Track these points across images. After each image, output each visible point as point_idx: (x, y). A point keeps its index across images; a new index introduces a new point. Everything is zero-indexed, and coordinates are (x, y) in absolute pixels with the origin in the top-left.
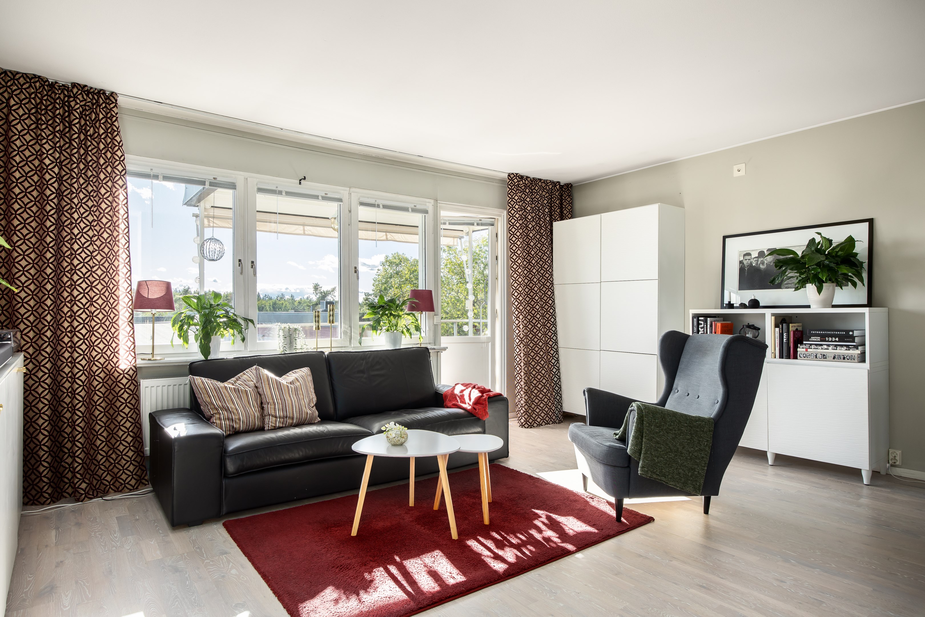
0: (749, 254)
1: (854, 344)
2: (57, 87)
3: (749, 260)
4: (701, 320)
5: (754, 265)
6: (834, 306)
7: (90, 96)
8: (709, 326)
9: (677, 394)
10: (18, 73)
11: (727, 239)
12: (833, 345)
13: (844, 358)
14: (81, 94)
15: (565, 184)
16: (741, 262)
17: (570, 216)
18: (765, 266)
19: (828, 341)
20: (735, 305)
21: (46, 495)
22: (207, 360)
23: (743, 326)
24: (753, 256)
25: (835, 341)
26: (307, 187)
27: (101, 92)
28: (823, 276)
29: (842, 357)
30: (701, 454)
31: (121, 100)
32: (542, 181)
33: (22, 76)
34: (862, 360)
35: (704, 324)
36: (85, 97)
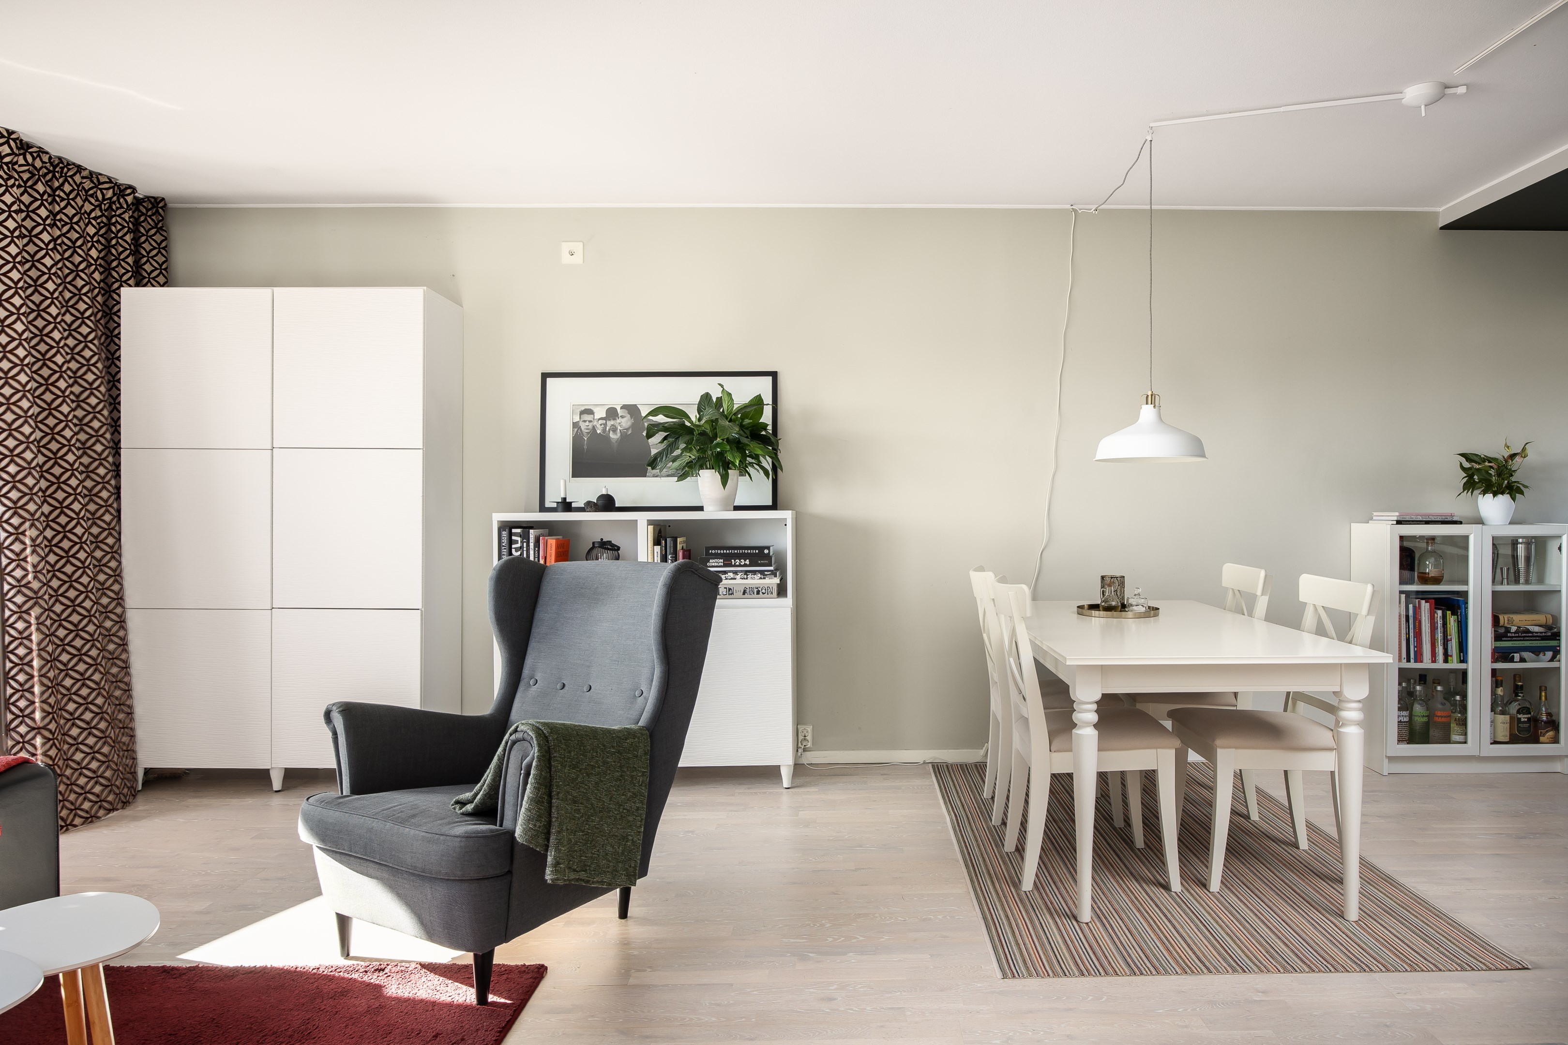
0: (589, 412)
1: (771, 568)
3: (590, 421)
4: (516, 534)
5: (599, 432)
6: (737, 508)
8: (532, 545)
9: (534, 688)
11: (548, 380)
12: (741, 571)
13: (758, 593)
15: (148, 198)
16: (575, 425)
17: (161, 279)
18: (619, 435)
19: (735, 566)
20: (574, 505)
23: (594, 543)
24: (597, 416)
25: (745, 565)
28: (734, 457)
29: (756, 590)
30: (634, 803)
32: (84, 173)
34: (782, 591)
35: (522, 542)
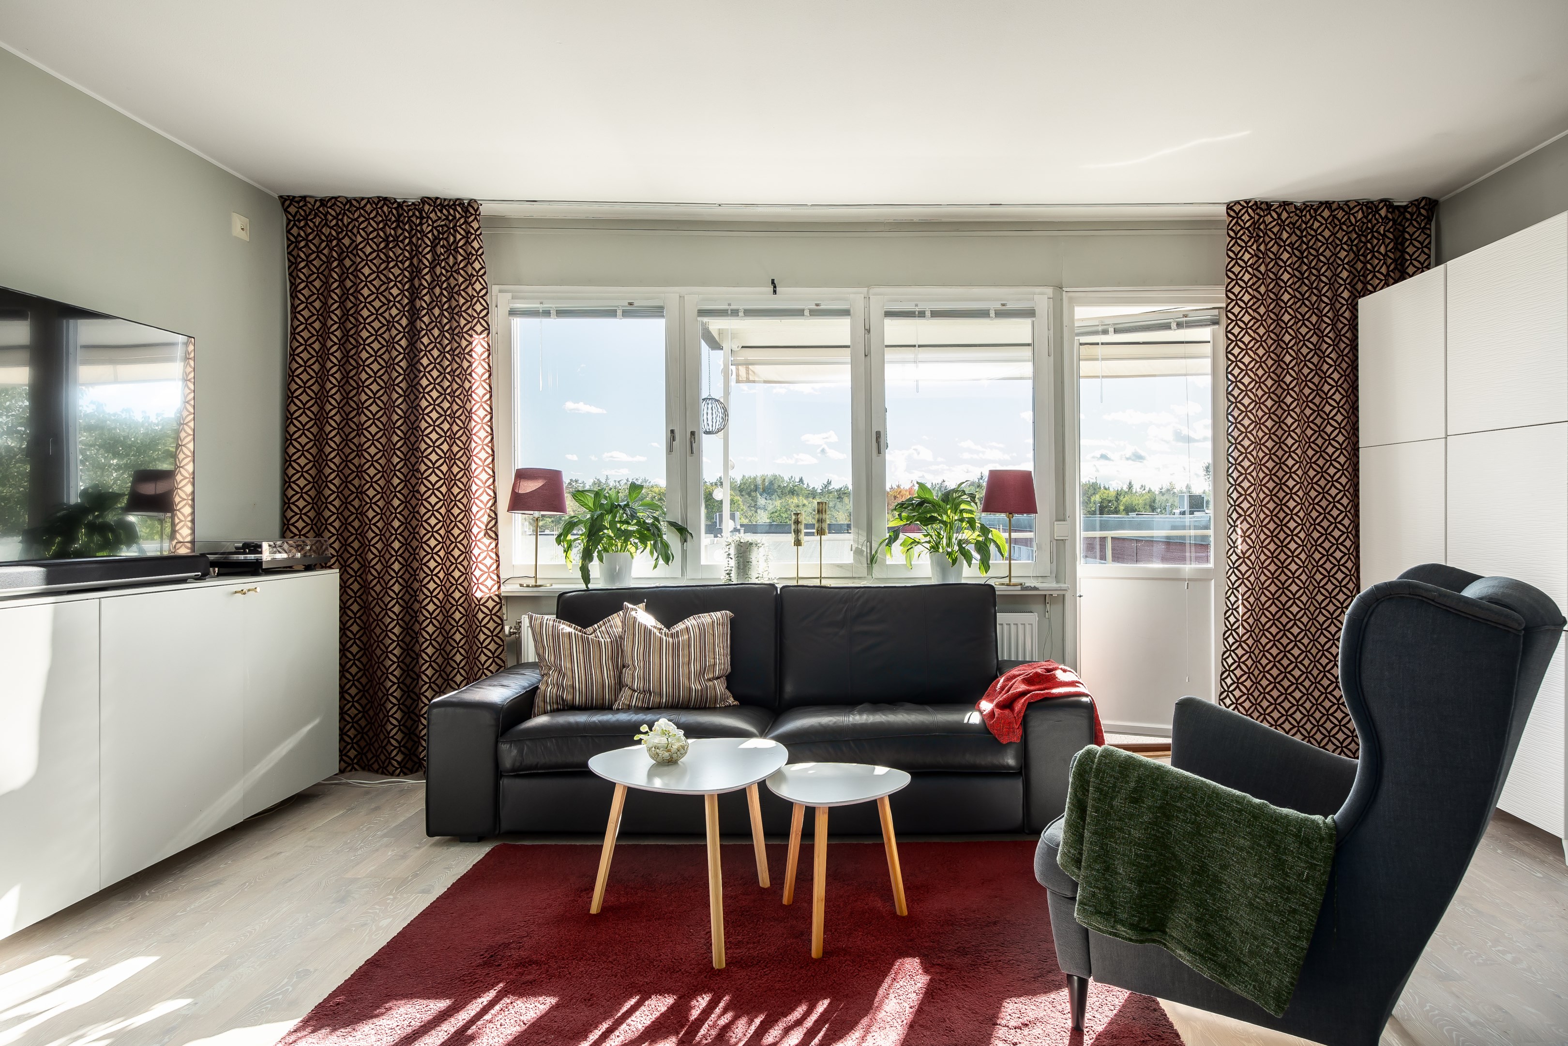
2: (405, 208)
7: (445, 211)
10: (363, 199)
14: (434, 210)
15: (1411, 203)
21: (395, 764)
22: (588, 590)
26: (788, 296)
27: (457, 203)
31: (484, 210)
32: (1334, 206)
33: (368, 202)
36: (439, 214)
